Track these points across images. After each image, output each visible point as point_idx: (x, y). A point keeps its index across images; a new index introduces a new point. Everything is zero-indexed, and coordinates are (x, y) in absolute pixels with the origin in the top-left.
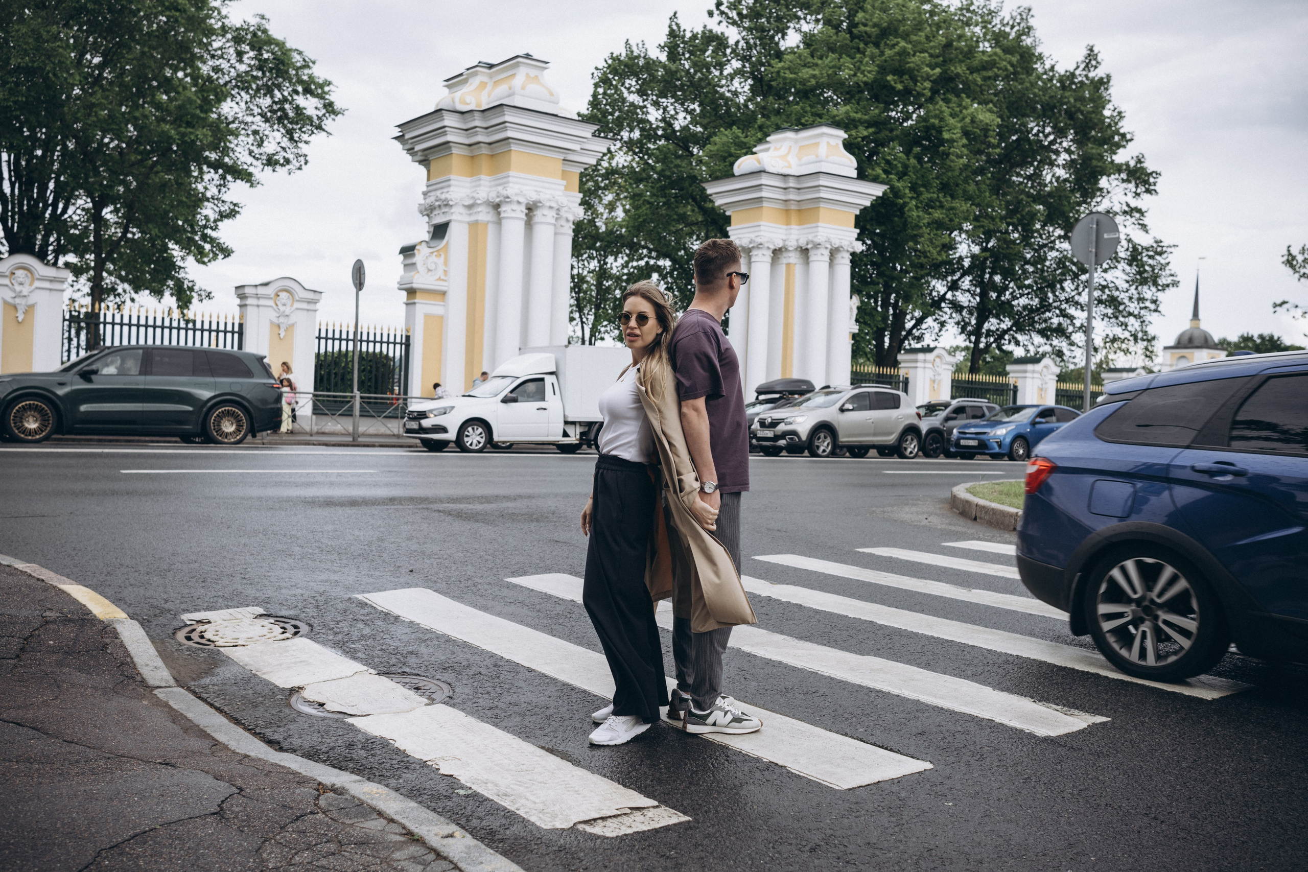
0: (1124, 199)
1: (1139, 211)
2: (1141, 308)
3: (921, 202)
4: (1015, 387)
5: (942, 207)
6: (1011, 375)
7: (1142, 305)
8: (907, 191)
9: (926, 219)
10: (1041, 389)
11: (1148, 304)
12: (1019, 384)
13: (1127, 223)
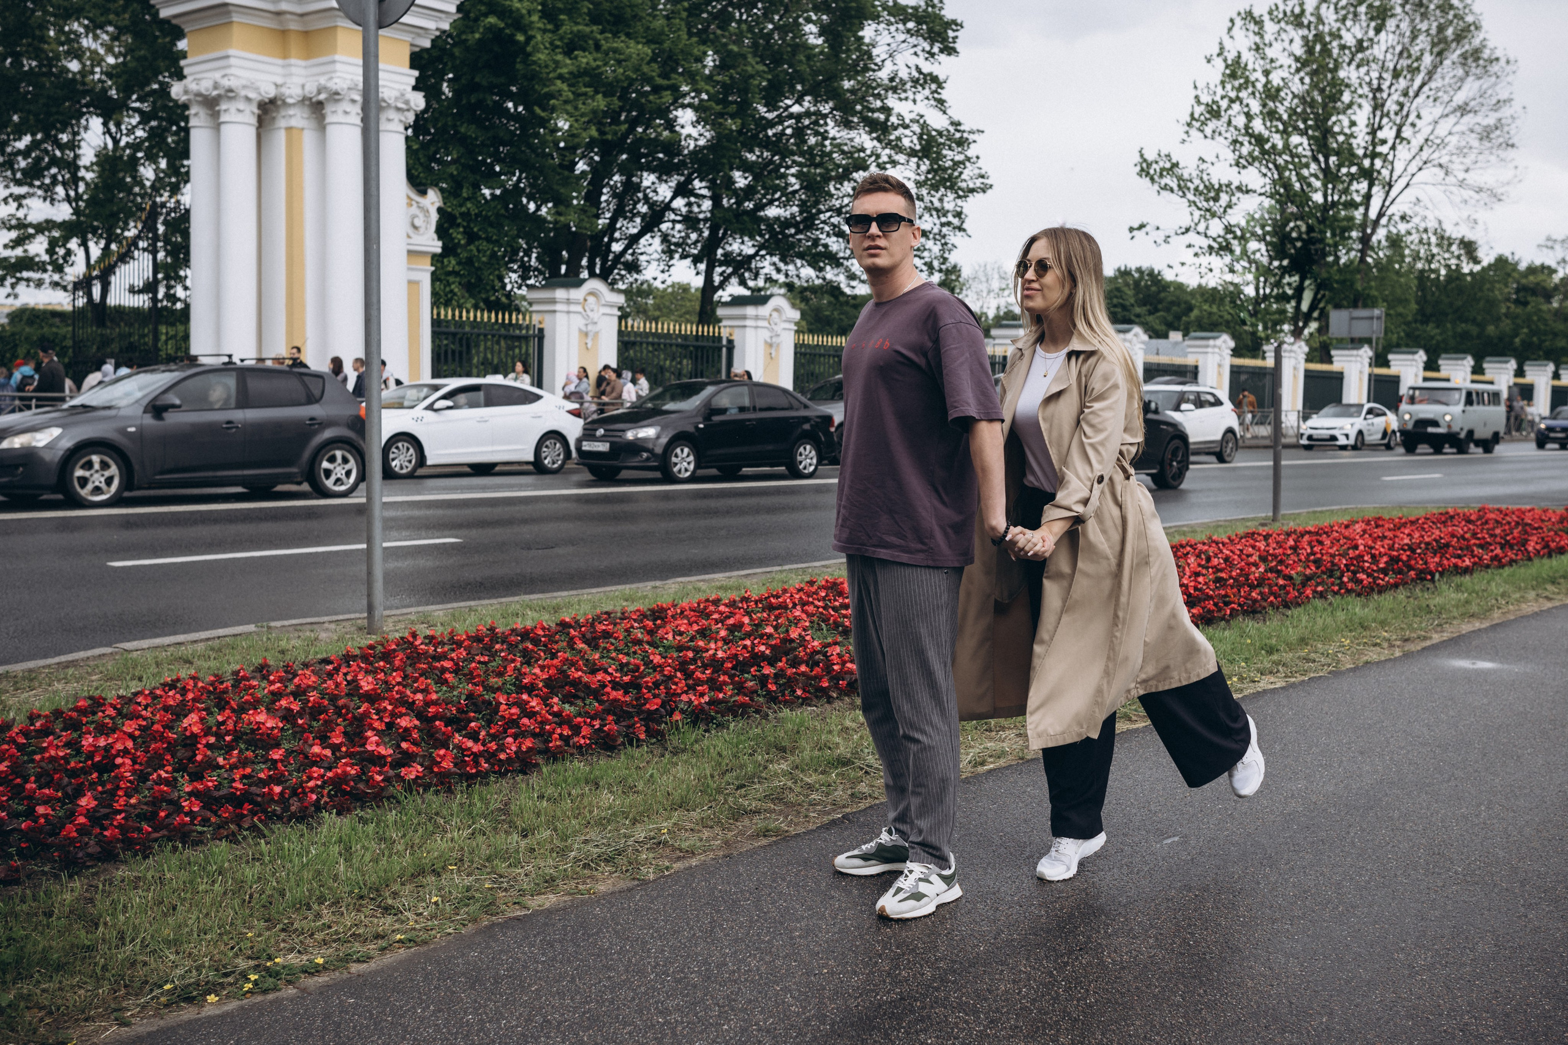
0: (913, 61)
1: (935, 79)
2: (943, 225)
3: (561, 39)
4: (730, 342)
5: (598, 47)
6: (724, 323)
7: (944, 220)
8: (535, 18)
9: (567, 65)
10: (771, 345)
11: (950, 218)
12: (735, 338)
13: (919, 97)
